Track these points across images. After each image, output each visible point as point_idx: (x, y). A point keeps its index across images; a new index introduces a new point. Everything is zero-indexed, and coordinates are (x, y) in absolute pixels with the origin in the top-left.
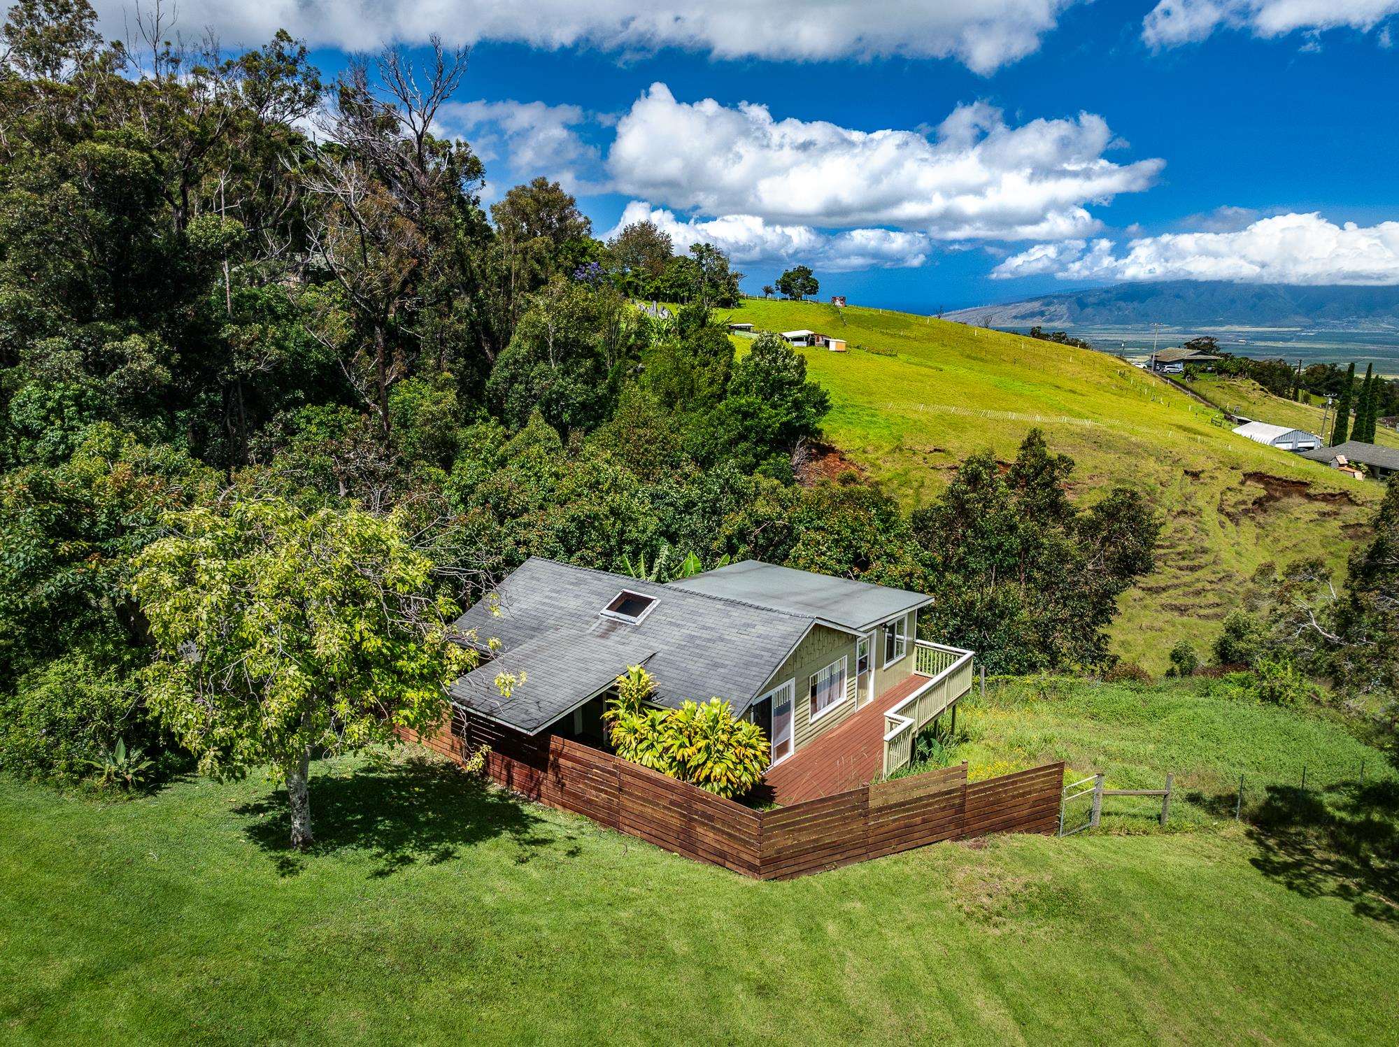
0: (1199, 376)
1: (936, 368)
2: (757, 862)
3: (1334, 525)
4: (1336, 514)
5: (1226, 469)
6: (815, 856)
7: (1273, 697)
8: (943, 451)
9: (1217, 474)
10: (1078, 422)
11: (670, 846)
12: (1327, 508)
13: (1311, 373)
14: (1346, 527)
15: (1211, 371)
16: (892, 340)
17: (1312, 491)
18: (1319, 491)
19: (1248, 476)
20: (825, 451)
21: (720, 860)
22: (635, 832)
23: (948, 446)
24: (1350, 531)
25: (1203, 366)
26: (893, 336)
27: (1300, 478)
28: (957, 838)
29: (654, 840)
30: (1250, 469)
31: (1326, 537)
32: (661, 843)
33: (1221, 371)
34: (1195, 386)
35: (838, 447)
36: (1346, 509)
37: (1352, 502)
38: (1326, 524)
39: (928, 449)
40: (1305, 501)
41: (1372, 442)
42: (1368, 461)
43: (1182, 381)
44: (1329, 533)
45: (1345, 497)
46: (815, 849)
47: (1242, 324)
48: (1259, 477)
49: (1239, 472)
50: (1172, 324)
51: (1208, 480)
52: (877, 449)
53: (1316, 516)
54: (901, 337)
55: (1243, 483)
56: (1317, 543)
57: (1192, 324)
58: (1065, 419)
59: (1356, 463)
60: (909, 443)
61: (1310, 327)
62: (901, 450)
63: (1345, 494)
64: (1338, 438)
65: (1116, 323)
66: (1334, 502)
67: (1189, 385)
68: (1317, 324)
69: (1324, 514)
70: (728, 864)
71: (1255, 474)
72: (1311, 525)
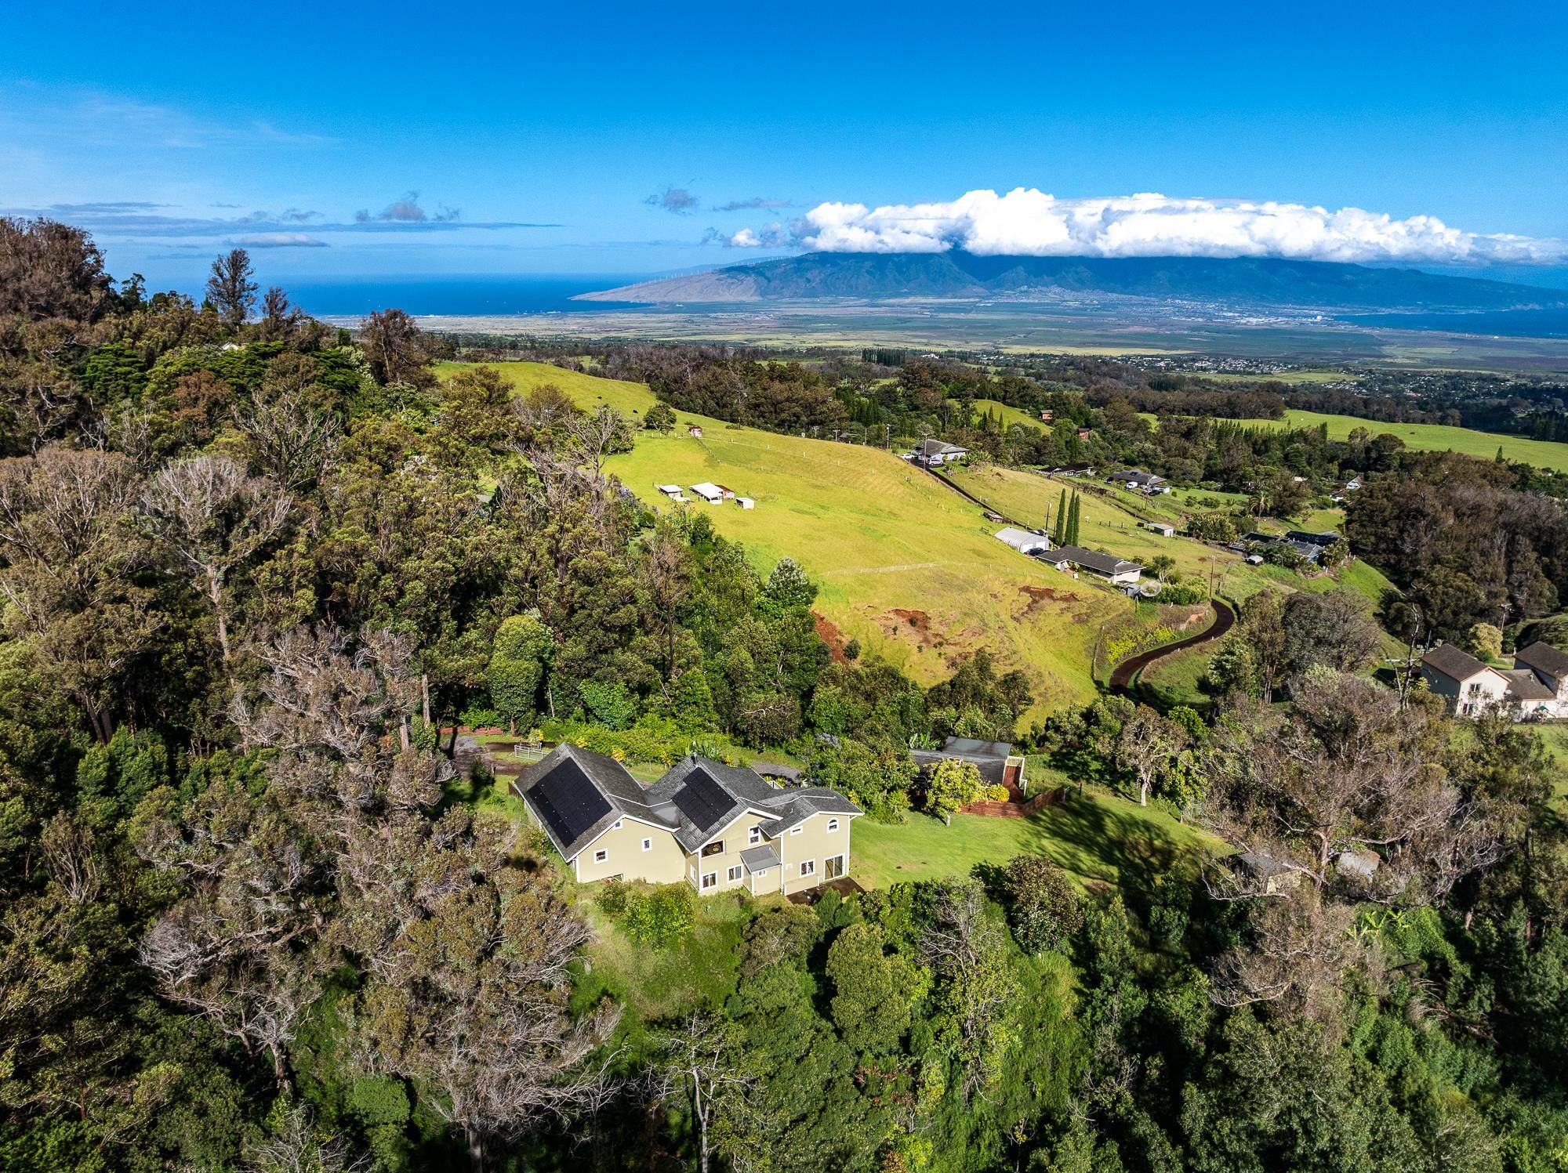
3: (1069, 616)
4: (1069, 608)
5: (1010, 587)
8: (873, 607)
9: (1006, 592)
10: (926, 565)
12: (1065, 605)
14: (1074, 616)
17: (1055, 595)
18: (1058, 594)
19: (1020, 590)
23: (874, 603)
24: (1077, 619)
27: (1047, 586)
30: (1021, 585)
31: (1064, 623)
34: (955, 480)
36: (1073, 604)
37: (1076, 600)
38: (1065, 616)
39: (864, 607)
40: (1052, 602)
42: (1079, 562)
43: (945, 475)
44: (1066, 621)
47: (925, 295)
48: (1027, 589)
49: (1016, 588)
50: (860, 296)
53: (1059, 611)
55: (1019, 595)
56: (1061, 628)
57: (878, 296)
58: (919, 565)
59: (1072, 566)
61: (988, 298)
63: (1072, 595)
65: (804, 296)
66: (1066, 600)
67: (951, 479)
69: (1064, 611)
71: (1024, 588)
72: (1057, 618)
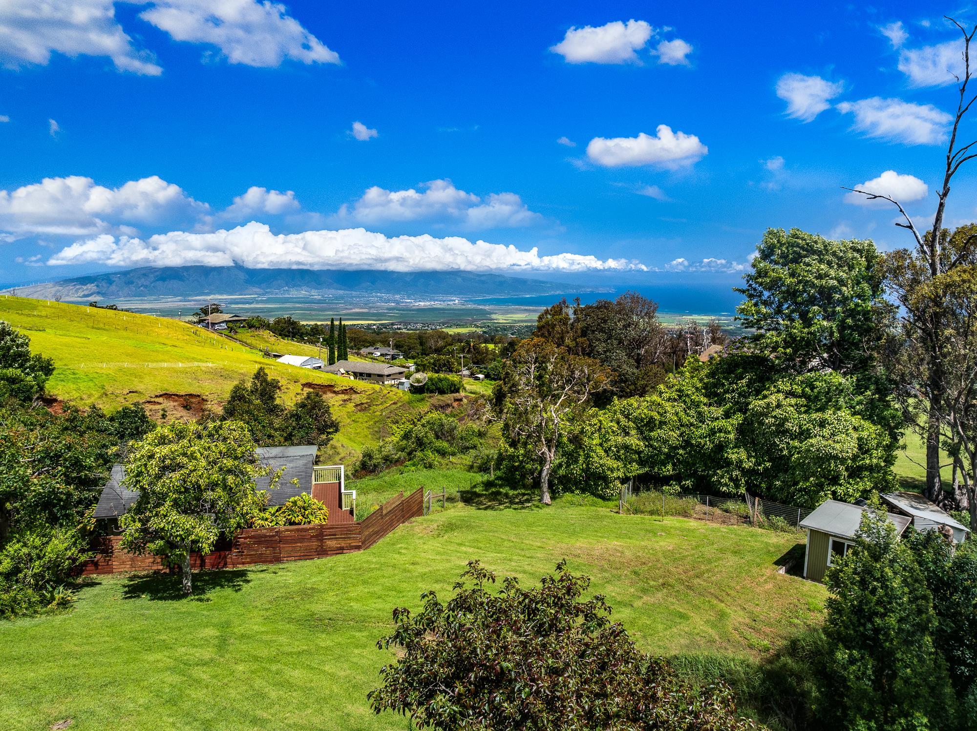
0: (239, 330)
1: (86, 338)
2: (360, 544)
3: (351, 406)
4: (350, 399)
5: (292, 383)
6: (372, 538)
7: (430, 466)
8: (136, 392)
9: (289, 386)
10: (204, 364)
11: (311, 557)
12: (346, 397)
13: (278, 322)
14: (357, 406)
15: (243, 327)
16: (29, 319)
17: (336, 389)
18: (339, 389)
19: (304, 385)
20: (50, 401)
21: (340, 551)
22: (291, 558)
23: (138, 388)
24: (359, 408)
25: (238, 324)
26: (28, 315)
27: (329, 383)
28: (403, 522)
29: (302, 558)
30: (304, 382)
31: (348, 412)
32: (307, 557)
33: (251, 326)
34: (238, 336)
35: (60, 398)
36: (354, 396)
37: (356, 392)
38: (347, 406)
39: (125, 392)
40: (333, 395)
41: (347, 360)
42: (352, 370)
43: (229, 334)
44: (350, 410)
45: (352, 390)
46: (373, 534)
48: (309, 385)
49: (299, 384)
51: (286, 390)
52: (90, 396)
53: (341, 402)
54: (34, 316)
55: (302, 390)
56: (345, 416)
57: (189, 295)
58: (196, 364)
59: (347, 372)
60: (110, 390)
62: (106, 395)
63: (351, 389)
64: (331, 362)
65: (135, 296)
66: (347, 393)
67: (235, 336)
68: (267, 293)
69: (344, 401)
70: (345, 551)
71: (307, 384)
72: (340, 407)
